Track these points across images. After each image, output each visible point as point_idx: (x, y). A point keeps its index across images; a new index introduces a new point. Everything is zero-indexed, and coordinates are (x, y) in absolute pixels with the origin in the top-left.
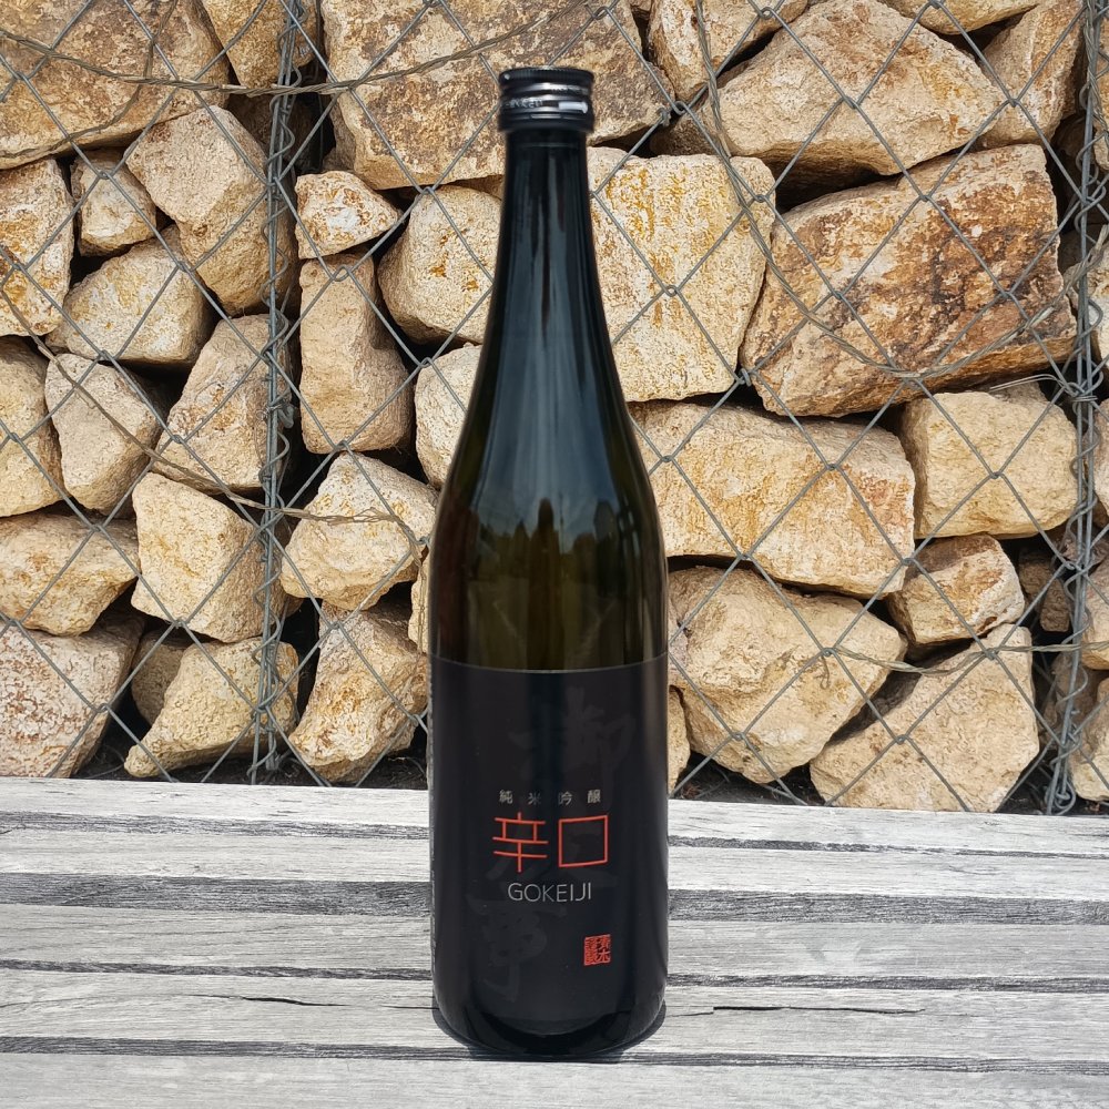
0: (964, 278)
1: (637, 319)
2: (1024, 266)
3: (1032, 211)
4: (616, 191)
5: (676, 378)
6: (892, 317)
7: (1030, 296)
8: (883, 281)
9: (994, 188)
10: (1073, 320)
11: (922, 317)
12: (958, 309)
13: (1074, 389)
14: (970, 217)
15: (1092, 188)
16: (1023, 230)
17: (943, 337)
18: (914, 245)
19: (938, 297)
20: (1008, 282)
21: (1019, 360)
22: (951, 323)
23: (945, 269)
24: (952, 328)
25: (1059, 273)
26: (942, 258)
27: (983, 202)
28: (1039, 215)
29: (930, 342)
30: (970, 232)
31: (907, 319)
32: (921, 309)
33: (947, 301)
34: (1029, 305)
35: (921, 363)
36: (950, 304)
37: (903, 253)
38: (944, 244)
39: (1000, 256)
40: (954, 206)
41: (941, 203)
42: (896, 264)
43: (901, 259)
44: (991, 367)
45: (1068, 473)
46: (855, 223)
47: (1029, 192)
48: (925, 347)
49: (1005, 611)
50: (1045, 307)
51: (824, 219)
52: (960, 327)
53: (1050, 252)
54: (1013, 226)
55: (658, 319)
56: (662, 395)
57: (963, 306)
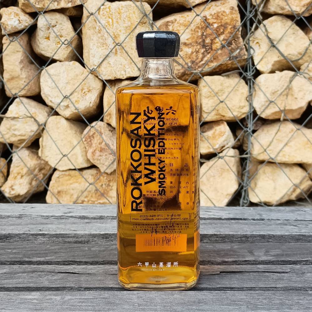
0: (212, 40)
1: (109, 53)
2: (230, 36)
3: (232, 19)
4: (101, 12)
5: (123, 72)
6: (190, 52)
7: (233, 46)
8: (186, 41)
9: (220, 12)
10: (246, 53)
11: (199, 52)
12: (210, 50)
13: (247, 75)
14: (213, 21)
15: (251, 12)
16: (230, 25)
17: (206, 59)
18: (196, 30)
19: (204, 46)
20: (225, 41)
21: (230, 65)
22: (208, 54)
23: (206, 37)
24: (209, 56)
25: (241, 38)
26: (205, 34)
27: (217, 16)
28: (235, 20)
29: (202, 60)
30: (213, 26)
31: (195, 53)
32: (199, 50)
33: (207, 48)
34: (232, 49)
35: (199, 67)
36: (208, 48)
37: (192, 33)
38: (205, 30)
39: (223, 33)
40: (208, 17)
41: (204, 17)
42: (190, 36)
43: (192, 34)
44: (221, 68)
45: (246, 101)
46: (178, 23)
47: (231, 13)
48: (200, 62)
49: (227, 144)
50: (237, 49)
51: (168, 22)
52: (211, 56)
53: (238, 32)
54: (227, 24)
55: (116, 53)
56: (118, 77)
57: (212, 49)
